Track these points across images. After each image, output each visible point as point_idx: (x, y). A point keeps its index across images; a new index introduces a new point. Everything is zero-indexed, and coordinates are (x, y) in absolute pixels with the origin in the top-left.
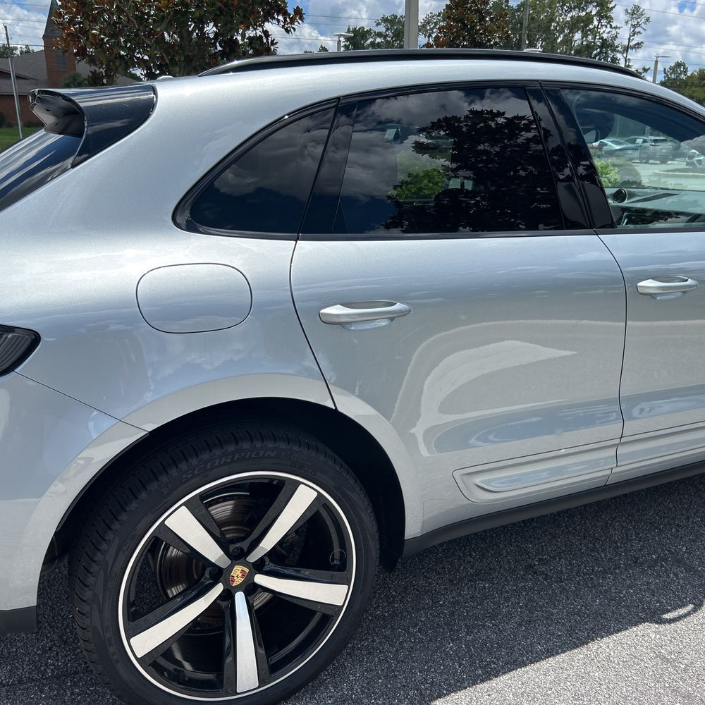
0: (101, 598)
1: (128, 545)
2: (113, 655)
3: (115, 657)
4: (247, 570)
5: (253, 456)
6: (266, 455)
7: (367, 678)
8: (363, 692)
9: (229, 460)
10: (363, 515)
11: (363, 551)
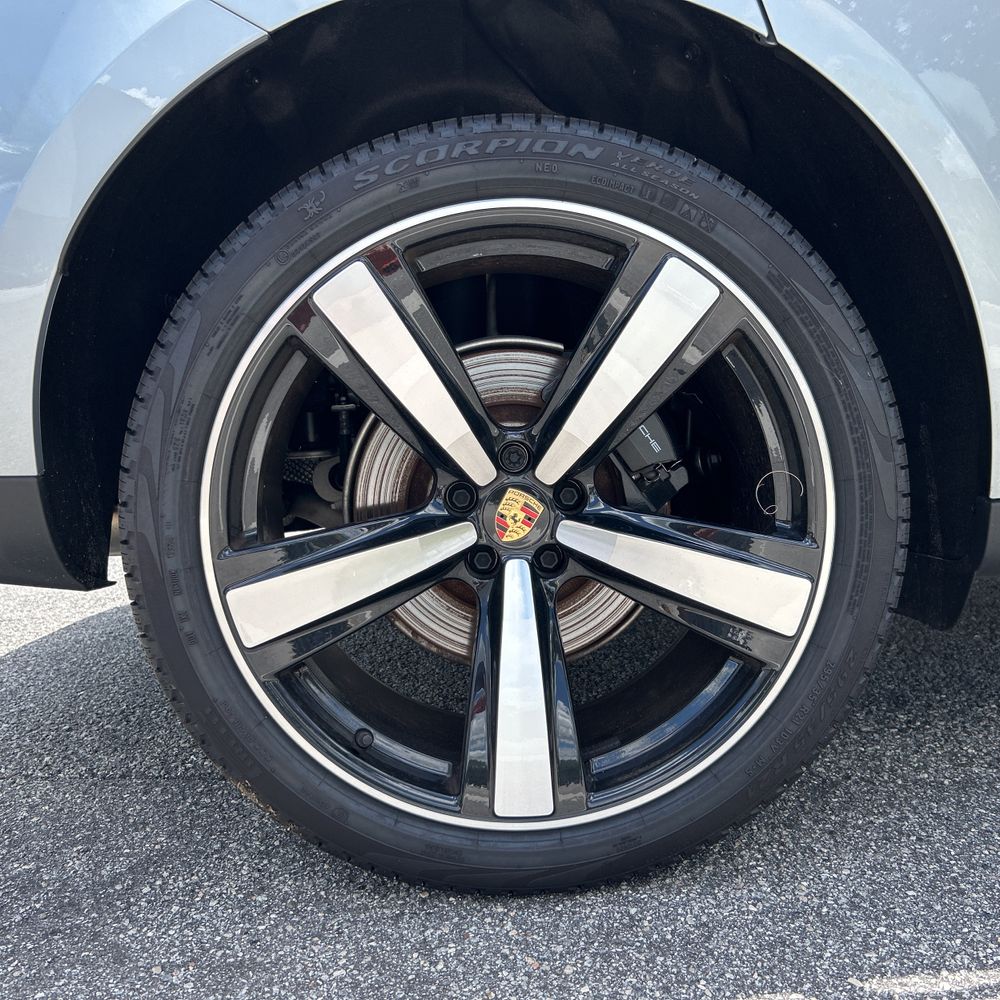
0: (156, 460)
1: (220, 334)
2: (182, 620)
3: (187, 627)
4: (539, 508)
5: (538, 148)
6: (572, 152)
7: (872, 882)
8: (853, 906)
9: (472, 151)
10: (855, 375)
11: (857, 485)
